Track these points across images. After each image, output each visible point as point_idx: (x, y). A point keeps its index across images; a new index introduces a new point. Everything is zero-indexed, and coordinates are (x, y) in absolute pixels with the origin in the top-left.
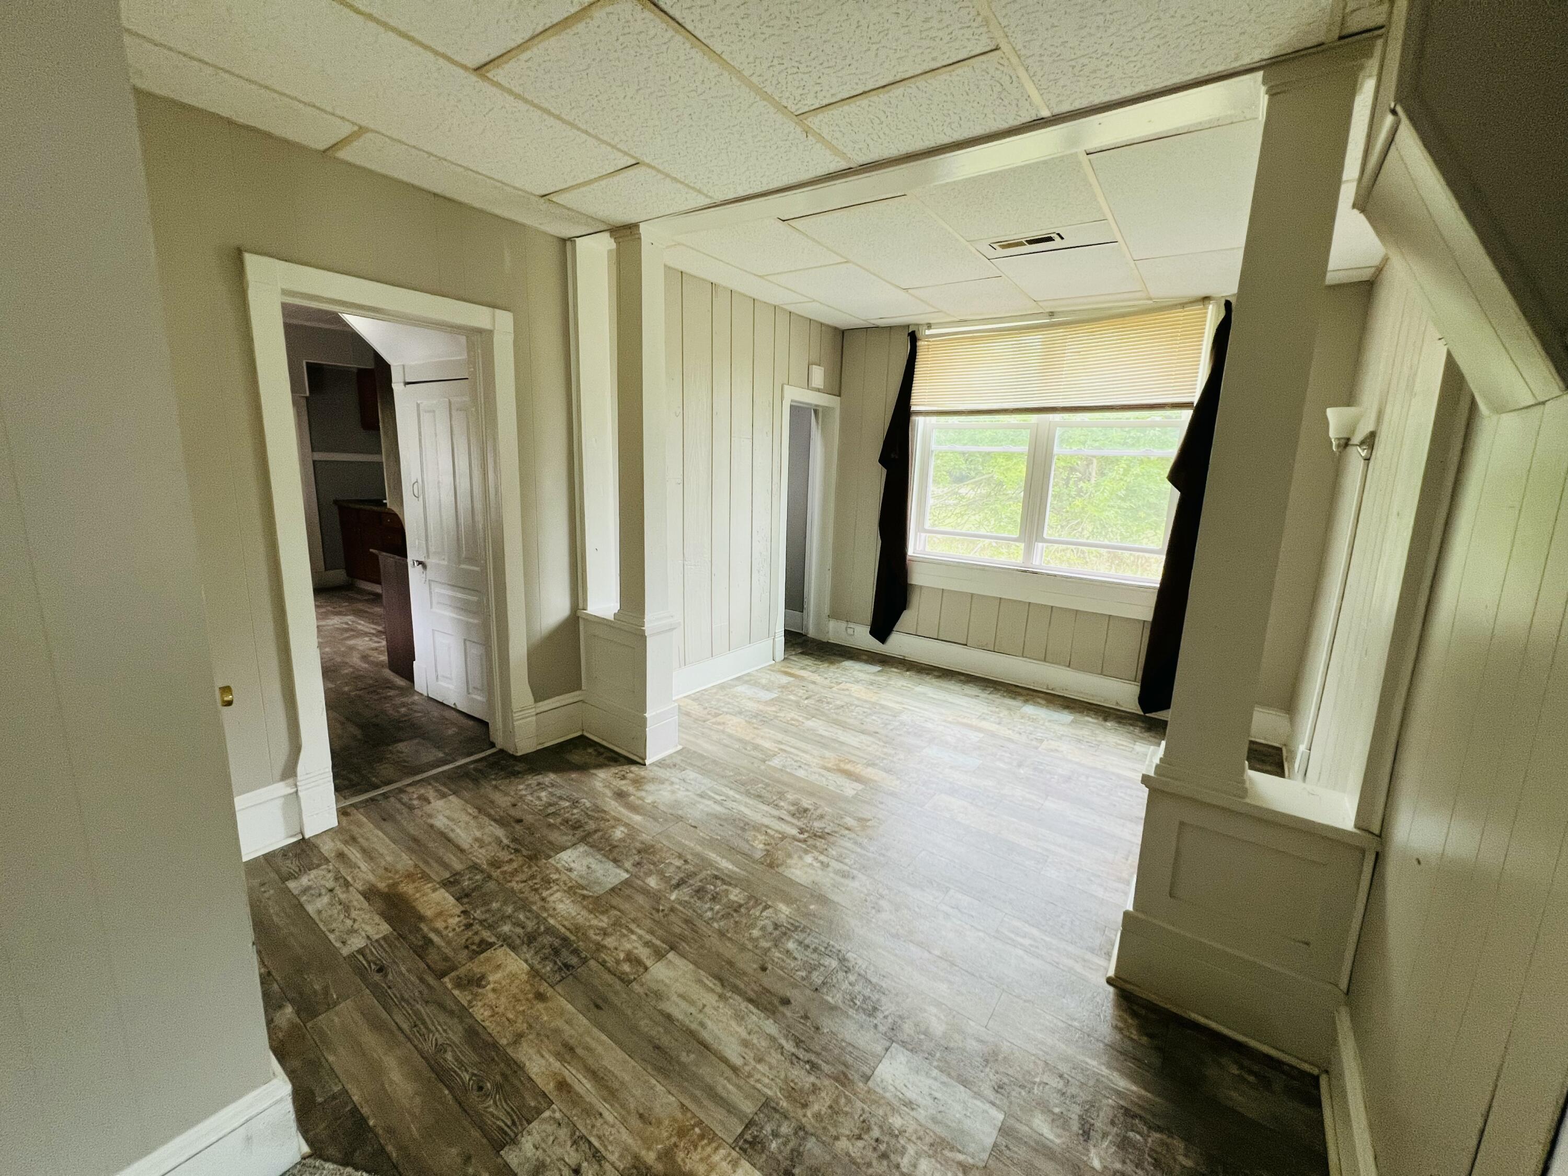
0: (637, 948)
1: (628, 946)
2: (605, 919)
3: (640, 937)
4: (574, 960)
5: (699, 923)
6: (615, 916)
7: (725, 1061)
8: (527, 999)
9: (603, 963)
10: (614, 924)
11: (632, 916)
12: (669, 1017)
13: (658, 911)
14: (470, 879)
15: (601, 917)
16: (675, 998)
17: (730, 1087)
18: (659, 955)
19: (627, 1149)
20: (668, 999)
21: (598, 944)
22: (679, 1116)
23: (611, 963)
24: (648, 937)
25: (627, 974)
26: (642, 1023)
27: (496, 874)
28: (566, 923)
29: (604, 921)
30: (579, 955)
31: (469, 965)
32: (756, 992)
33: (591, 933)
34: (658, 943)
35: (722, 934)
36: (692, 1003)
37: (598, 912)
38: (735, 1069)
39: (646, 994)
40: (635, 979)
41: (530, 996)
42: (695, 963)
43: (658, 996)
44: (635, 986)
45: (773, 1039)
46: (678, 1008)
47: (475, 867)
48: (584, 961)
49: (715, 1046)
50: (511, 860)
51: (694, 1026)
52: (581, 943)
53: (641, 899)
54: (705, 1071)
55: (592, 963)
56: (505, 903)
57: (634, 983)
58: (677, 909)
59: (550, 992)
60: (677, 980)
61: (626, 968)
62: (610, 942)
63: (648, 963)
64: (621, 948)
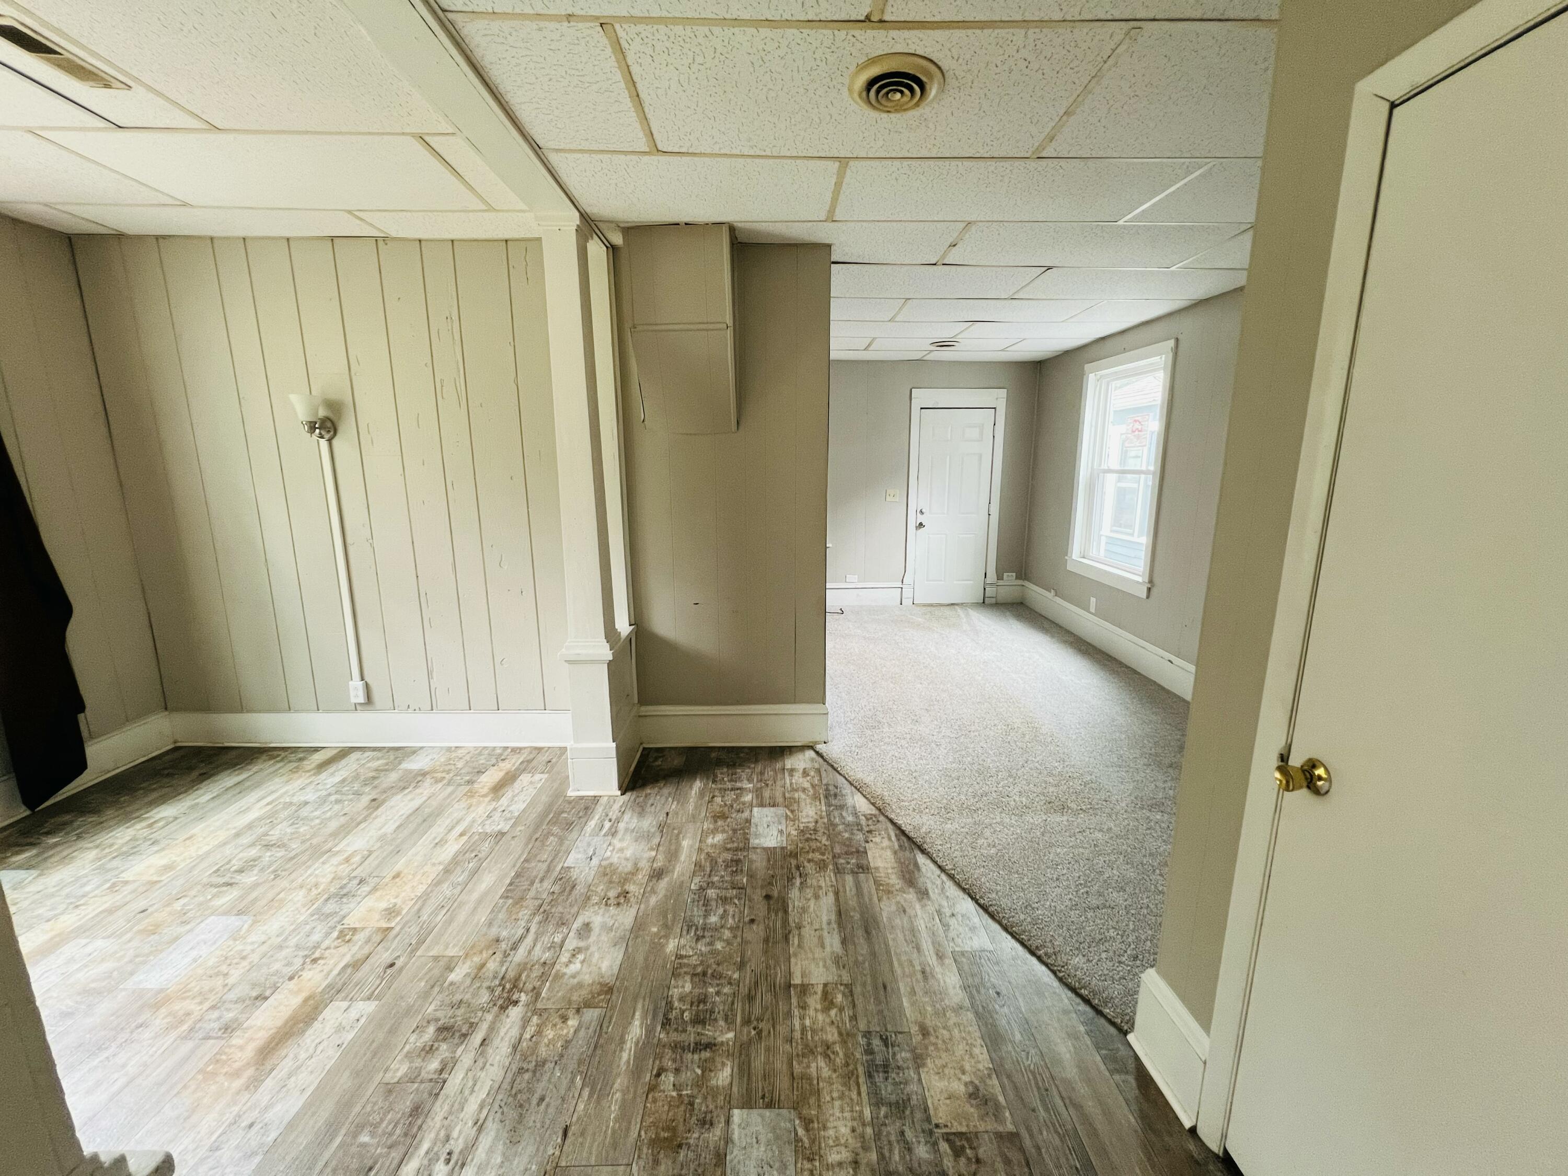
0: (816, 1010)
1: (820, 1017)
2: (813, 1070)
3: (802, 1018)
4: (876, 1042)
5: (744, 990)
6: (800, 1063)
7: (837, 899)
8: (937, 1037)
9: (854, 1018)
10: (812, 1052)
11: (788, 1047)
12: (844, 942)
13: (759, 1033)
14: (848, 863)
15: (814, 1074)
16: (828, 949)
17: (848, 889)
18: (804, 989)
19: (923, 906)
20: (833, 953)
21: (844, 1042)
22: (885, 898)
23: (848, 1013)
24: (796, 1012)
25: (844, 994)
26: (864, 952)
27: (828, 857)
28: (854, 1095)
29: (819, 1067)
30: (869, 1044)
31: (981, 1127)
32: (776, 915)
33: (839, 1061)
34: (794, 1001)
35: (741, 966)
36: (821, 938)
37: (811, 1084)
38: (837, 894)
39: (844, 967)
40: (841, 984)
41: (932, 1039)
42: (789, 960)
43: (837, 960)
44: (846, 978)
45: (801, 889)
46: (833, 942)
47: (838, 871)
48: (867, 1034)
49: (834, 908)
50: (809, 861)
51: (835, 926)
52: (858, 1056)
53: (758, 1064)
54: (853, 903)
55: (862, 1026)
56: (840, 833)
57: (845, 982)
58: (743, 1018)
59: (914, 1029)
60: (814, 959)
61: (839, 998)
62: (832, 1035)
63: (819, 989)
64: (828, 1020)
